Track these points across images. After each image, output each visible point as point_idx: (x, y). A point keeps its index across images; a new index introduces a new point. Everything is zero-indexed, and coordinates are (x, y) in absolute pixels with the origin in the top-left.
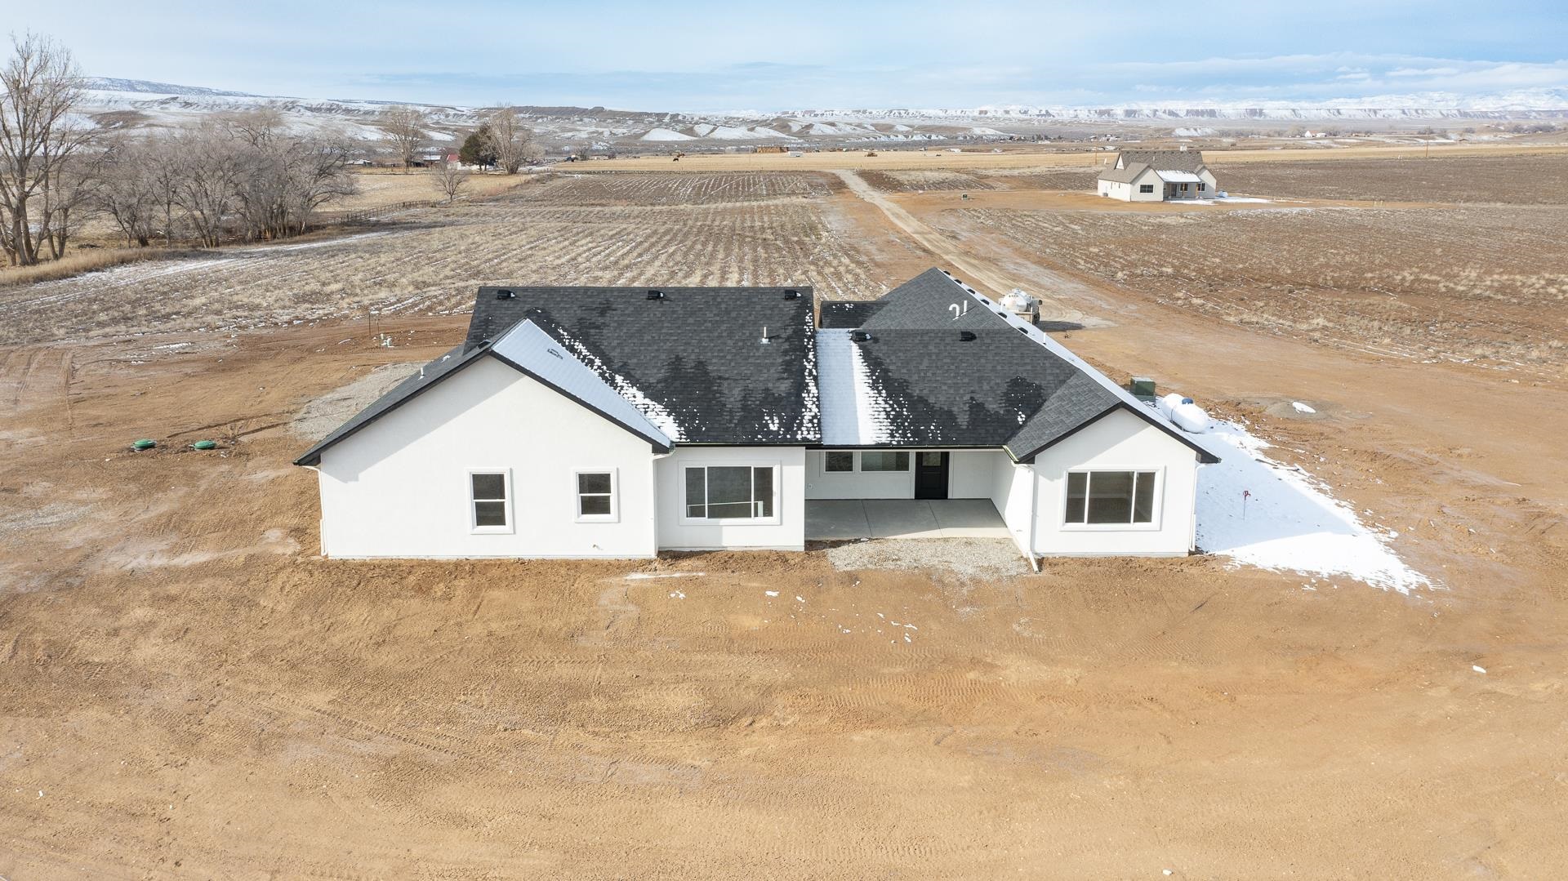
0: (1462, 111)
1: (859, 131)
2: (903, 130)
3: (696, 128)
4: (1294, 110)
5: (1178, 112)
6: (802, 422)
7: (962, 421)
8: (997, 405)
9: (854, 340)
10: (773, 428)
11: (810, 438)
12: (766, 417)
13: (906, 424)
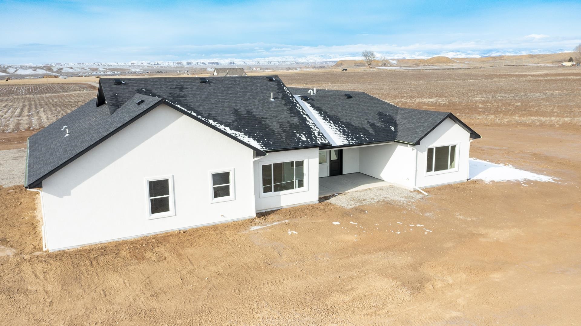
0: (296, 62)
1: (83, 71)
2: (102, 70)
3: (8, 70)
4: (244, 62)
5: (206, 63)
6: (315, 136)
7: (371, 131)
8: (380, 124)
9: (303, 100)
10: (304, 139)
11: (324, 142)
12: (297, 135)
13: (350, 135)
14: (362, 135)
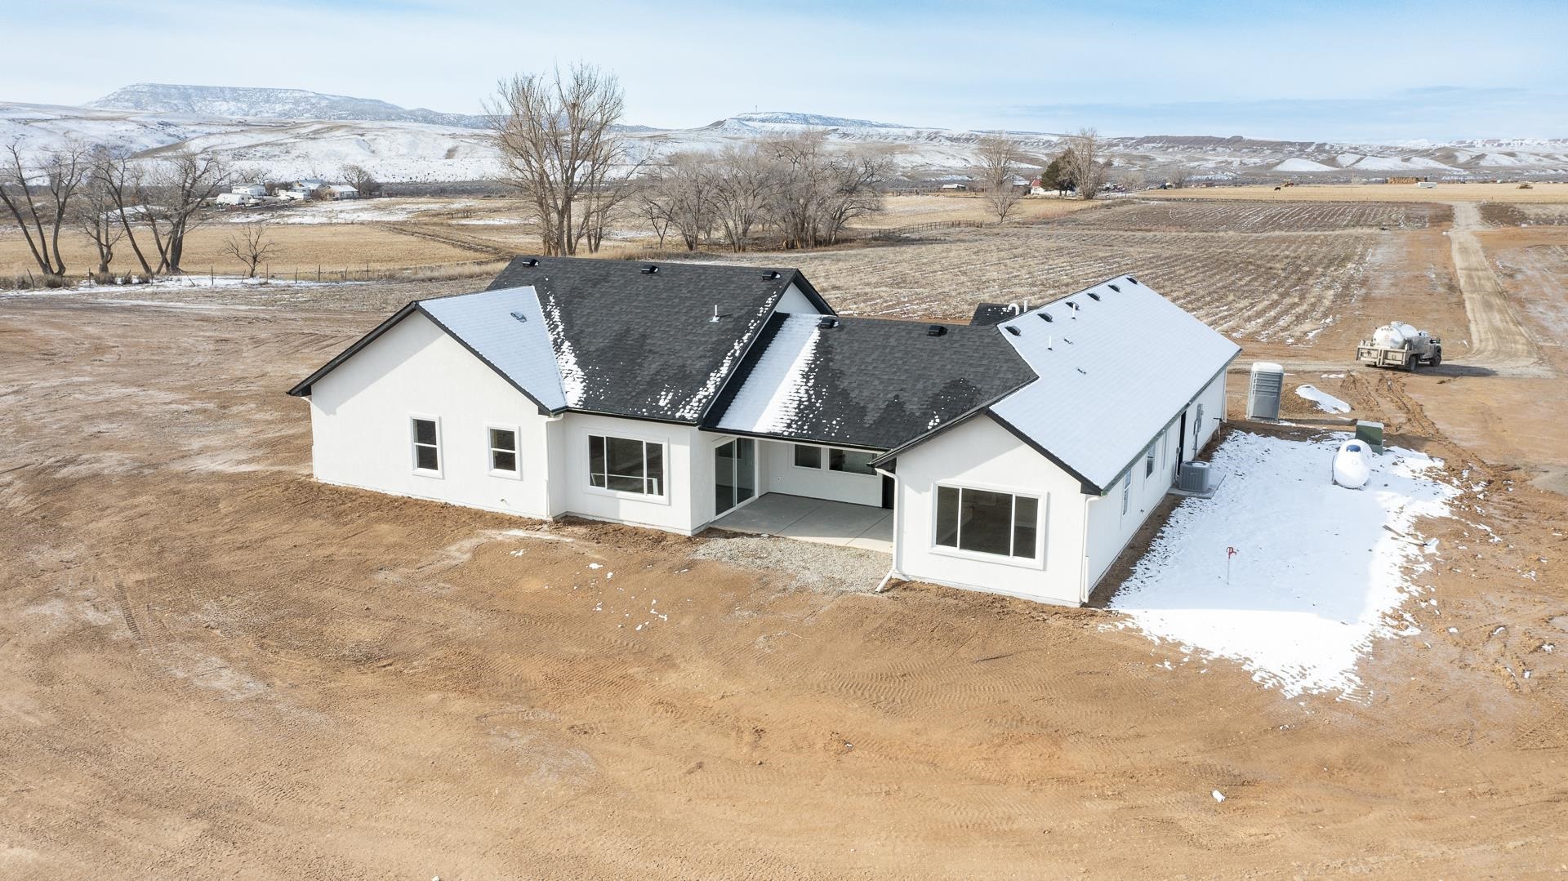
1: (1546, 162)
3: (1340, 158)
6: (691, 401)
7: (869, 419)
8: (919, 406)
9: (820, 327)
10: (662, 403)
11: (688, 416)
12: (663, 393)
13: (811, 416)
14: (834, 422)
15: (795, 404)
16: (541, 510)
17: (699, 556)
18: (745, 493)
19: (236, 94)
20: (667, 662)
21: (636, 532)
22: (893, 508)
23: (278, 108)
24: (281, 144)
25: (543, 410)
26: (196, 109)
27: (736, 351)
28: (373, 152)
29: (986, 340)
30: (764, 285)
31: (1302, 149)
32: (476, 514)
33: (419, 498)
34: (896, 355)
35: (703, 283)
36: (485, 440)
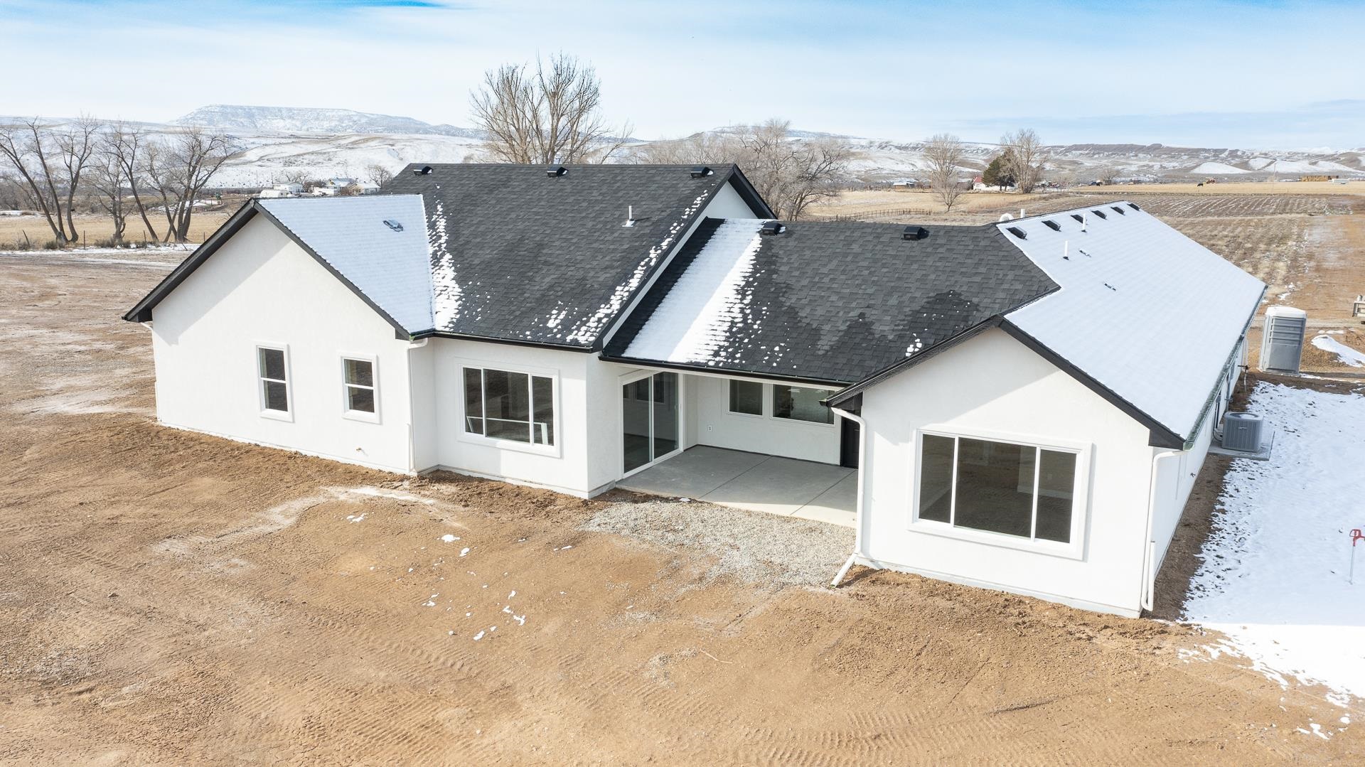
3: (1252, 162)
6: (588, 321)
7: (824, 344)
8: (892, 327)
9: (762, 233)
10: (551, 324)
11: (582, 340)
12: (554, 312)
13: (746, 341)
14: (777, 349)
15: (726, 326)
16: (402, 461)
17: (592, 527)
18: (666, 444)
19: (291, 113)
20: (504, 698)
21: (518, 492)
22: (856, 467)
23: (326, 124)
24: (325, 153)
25: (401, 334)
26: (258, 126)
27: (651, 259)
28: (402, 159)
29: (982, 243)
30: (693, 184)
31: (1216, 154)
32: (327, 466)
33: (267, 445)
34: (861, 264)
35: (618, 184)
36: (339, 372)
